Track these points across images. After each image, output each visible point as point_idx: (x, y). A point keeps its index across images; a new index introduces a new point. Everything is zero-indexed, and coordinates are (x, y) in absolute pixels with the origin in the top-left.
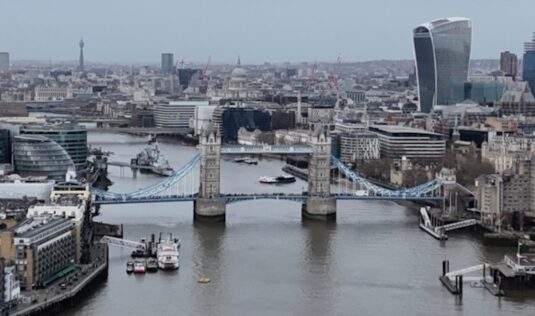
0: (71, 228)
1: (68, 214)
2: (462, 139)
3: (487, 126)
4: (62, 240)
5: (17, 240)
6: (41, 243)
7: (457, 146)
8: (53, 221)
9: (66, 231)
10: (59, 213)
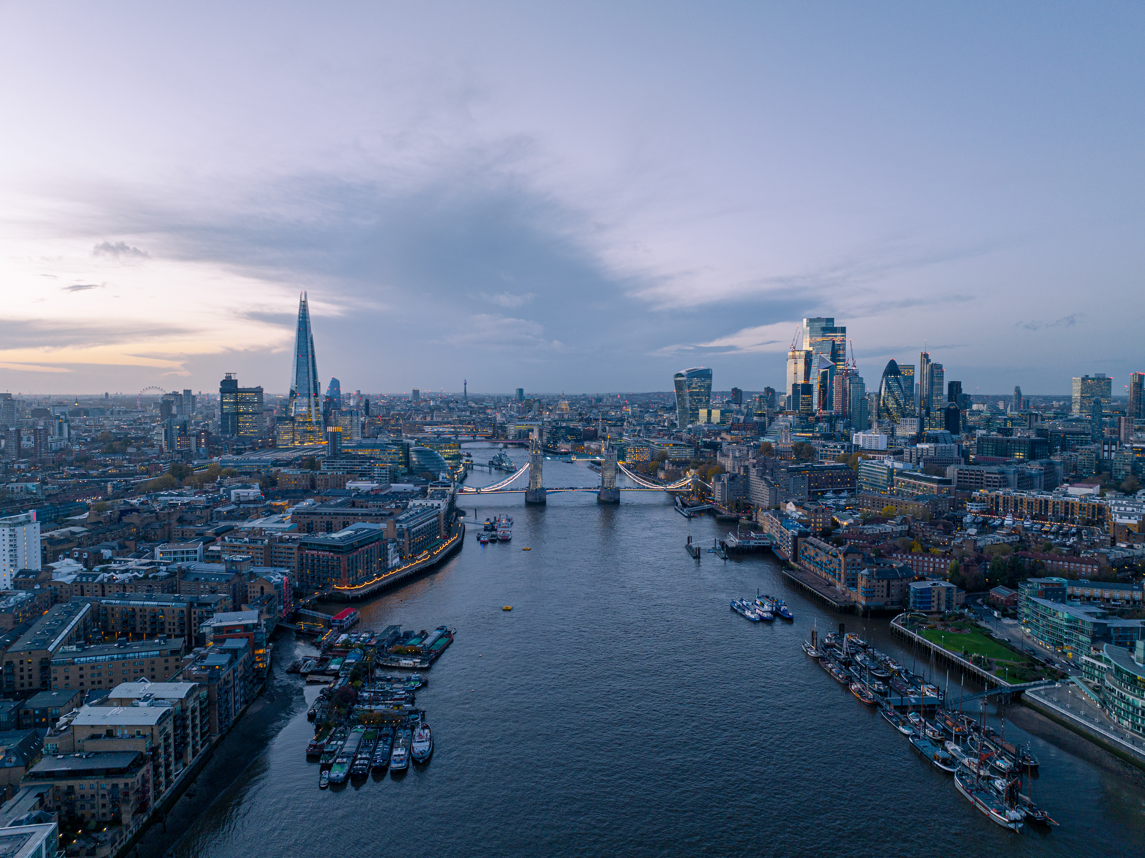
0: (437, 515)
1: (436, 505)
2: (705, 447)
3: (722, 438)
4: (430, 524)
5: (398, 525)
6: (415, 526)
7: (702, 452)
8: (425, 510)
9: (433, 517)
10: (429, 504)
